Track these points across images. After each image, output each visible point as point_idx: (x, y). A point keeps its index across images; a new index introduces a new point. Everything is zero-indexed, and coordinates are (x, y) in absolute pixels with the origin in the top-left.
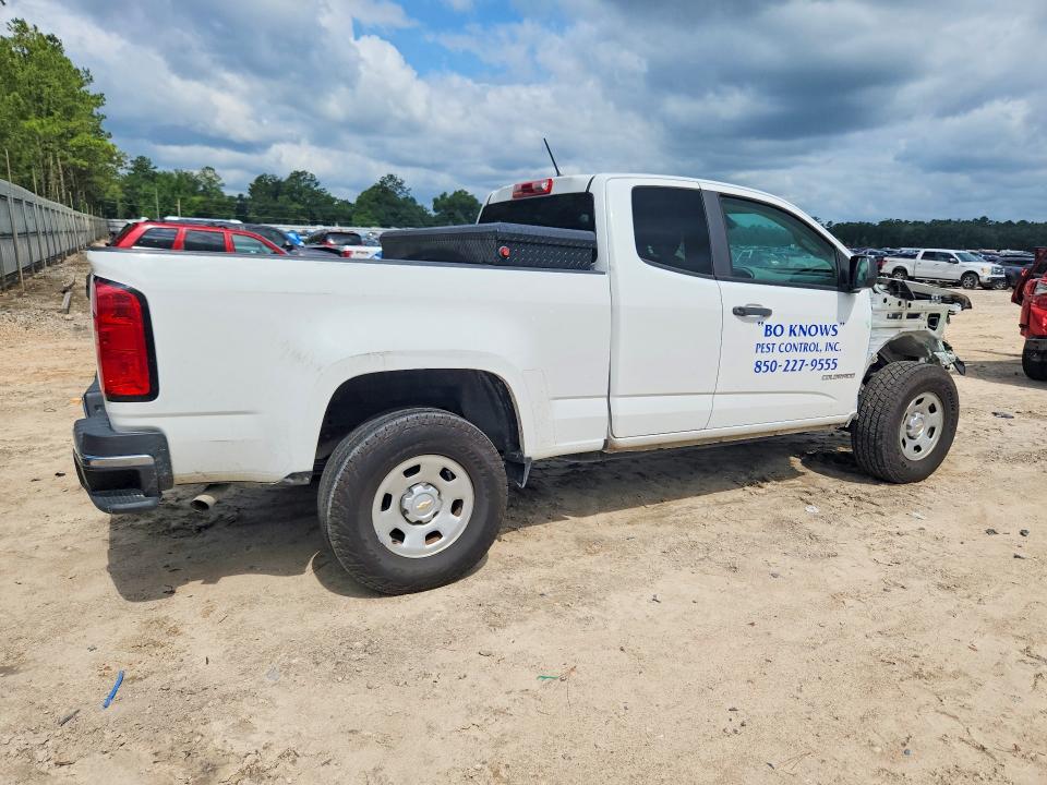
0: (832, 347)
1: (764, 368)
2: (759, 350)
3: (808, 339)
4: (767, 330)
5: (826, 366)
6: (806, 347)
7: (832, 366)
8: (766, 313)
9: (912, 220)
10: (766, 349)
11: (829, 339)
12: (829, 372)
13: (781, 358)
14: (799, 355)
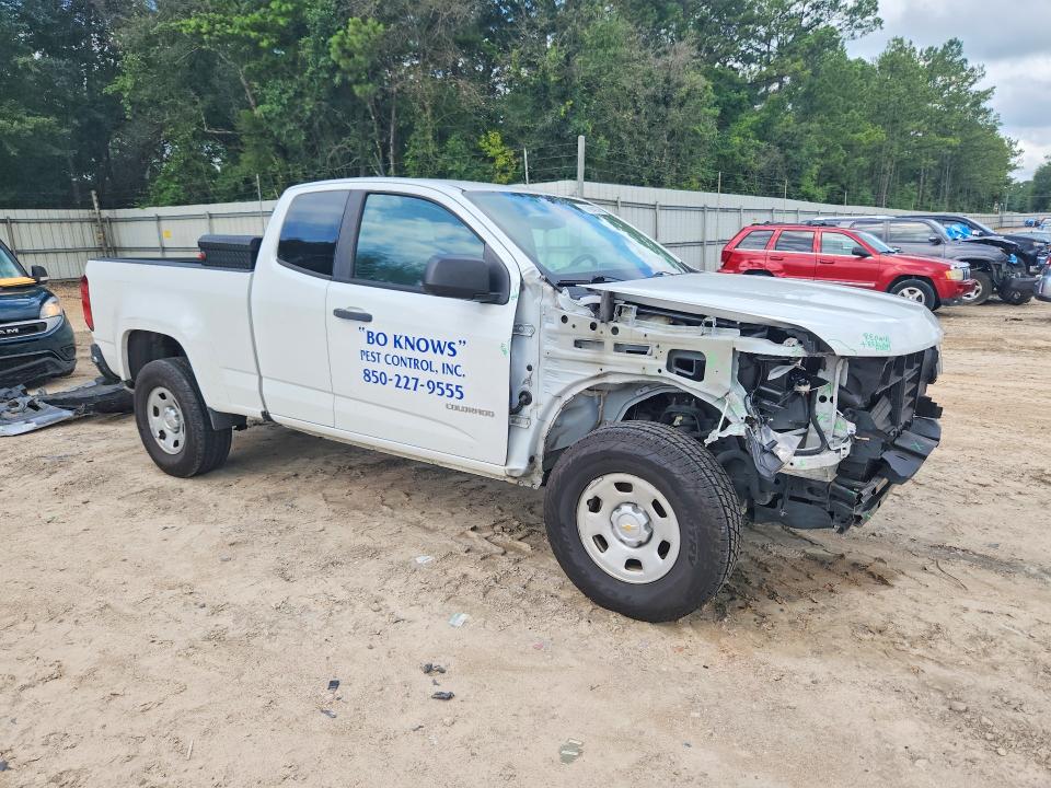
0: (453, 370)
1: (374, 379)
2: (365, 357)
3: (416, 354)
4: (369, 337)
5: (448, 393)
6: (416, 363)
7: (457, 394)
8: (367, 318)
10: (370, 358)
11: (446, 358)
12: (453, 401)
13: (391, 371)
14: (412, 372)
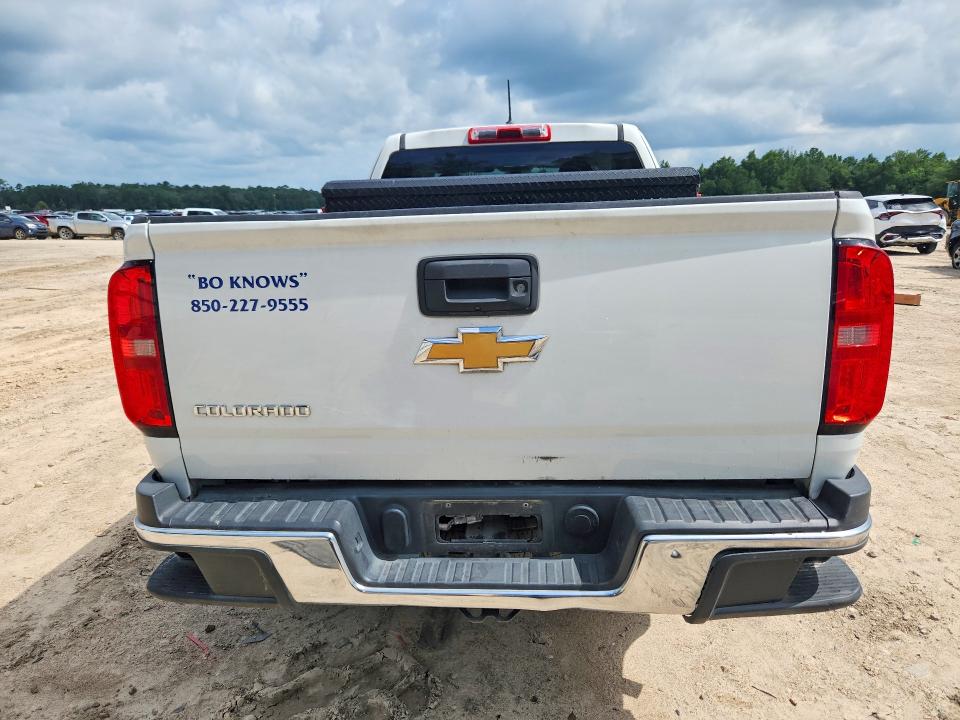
9: (103, 184)
